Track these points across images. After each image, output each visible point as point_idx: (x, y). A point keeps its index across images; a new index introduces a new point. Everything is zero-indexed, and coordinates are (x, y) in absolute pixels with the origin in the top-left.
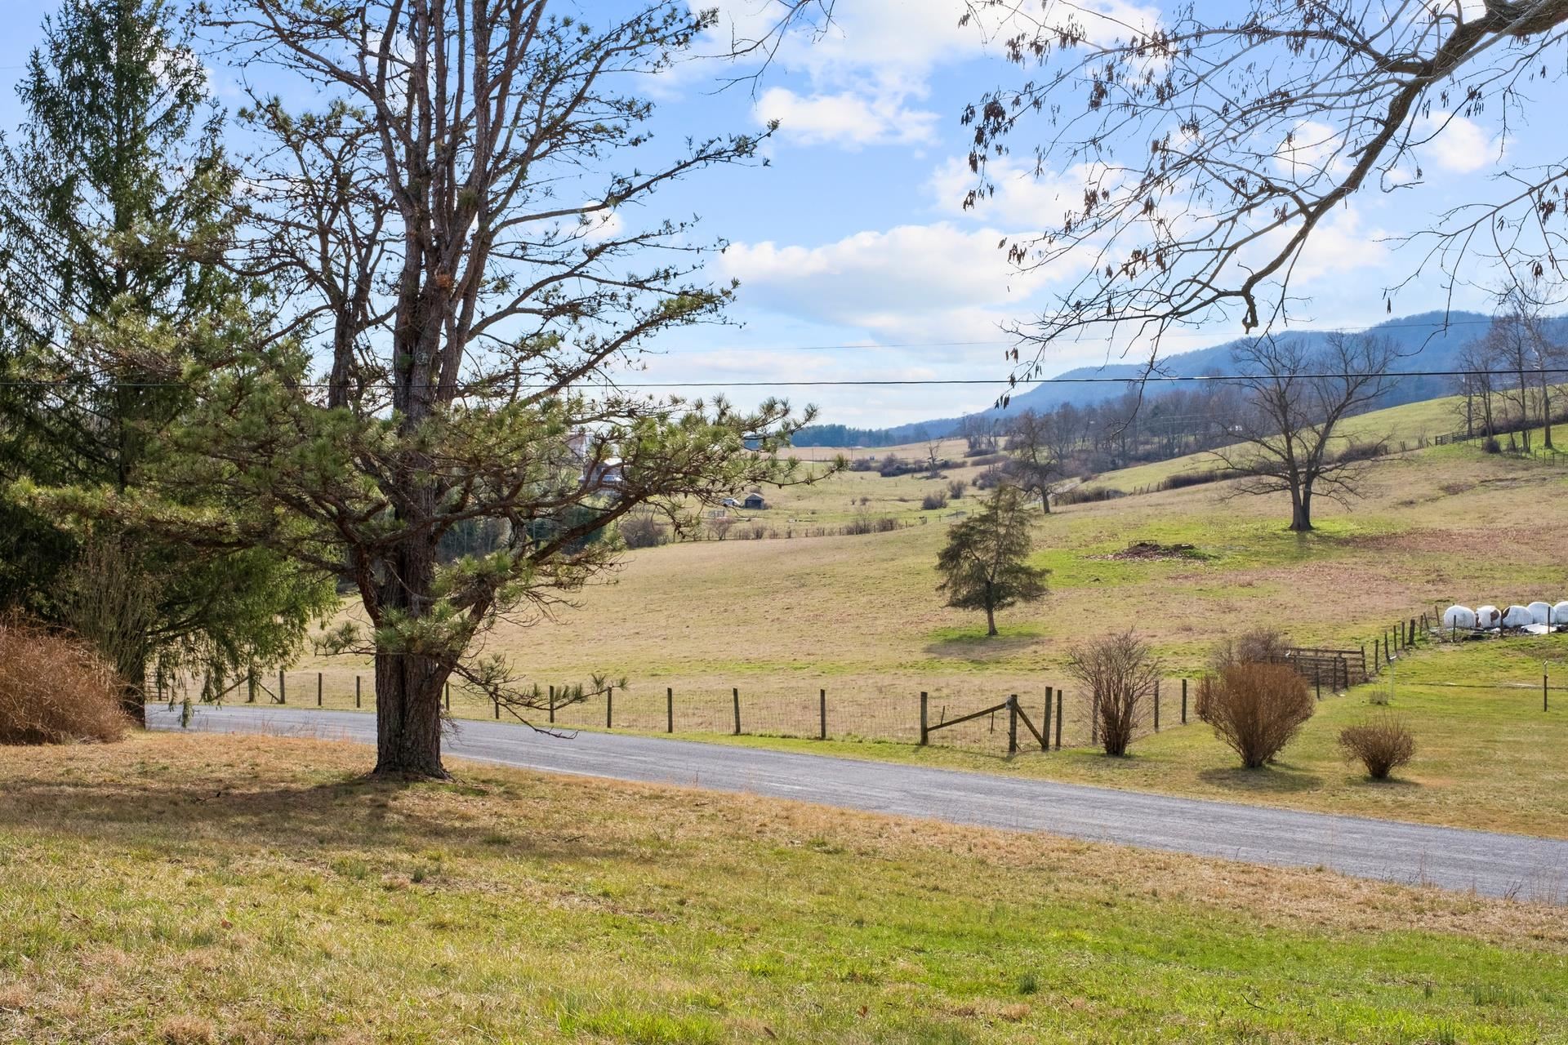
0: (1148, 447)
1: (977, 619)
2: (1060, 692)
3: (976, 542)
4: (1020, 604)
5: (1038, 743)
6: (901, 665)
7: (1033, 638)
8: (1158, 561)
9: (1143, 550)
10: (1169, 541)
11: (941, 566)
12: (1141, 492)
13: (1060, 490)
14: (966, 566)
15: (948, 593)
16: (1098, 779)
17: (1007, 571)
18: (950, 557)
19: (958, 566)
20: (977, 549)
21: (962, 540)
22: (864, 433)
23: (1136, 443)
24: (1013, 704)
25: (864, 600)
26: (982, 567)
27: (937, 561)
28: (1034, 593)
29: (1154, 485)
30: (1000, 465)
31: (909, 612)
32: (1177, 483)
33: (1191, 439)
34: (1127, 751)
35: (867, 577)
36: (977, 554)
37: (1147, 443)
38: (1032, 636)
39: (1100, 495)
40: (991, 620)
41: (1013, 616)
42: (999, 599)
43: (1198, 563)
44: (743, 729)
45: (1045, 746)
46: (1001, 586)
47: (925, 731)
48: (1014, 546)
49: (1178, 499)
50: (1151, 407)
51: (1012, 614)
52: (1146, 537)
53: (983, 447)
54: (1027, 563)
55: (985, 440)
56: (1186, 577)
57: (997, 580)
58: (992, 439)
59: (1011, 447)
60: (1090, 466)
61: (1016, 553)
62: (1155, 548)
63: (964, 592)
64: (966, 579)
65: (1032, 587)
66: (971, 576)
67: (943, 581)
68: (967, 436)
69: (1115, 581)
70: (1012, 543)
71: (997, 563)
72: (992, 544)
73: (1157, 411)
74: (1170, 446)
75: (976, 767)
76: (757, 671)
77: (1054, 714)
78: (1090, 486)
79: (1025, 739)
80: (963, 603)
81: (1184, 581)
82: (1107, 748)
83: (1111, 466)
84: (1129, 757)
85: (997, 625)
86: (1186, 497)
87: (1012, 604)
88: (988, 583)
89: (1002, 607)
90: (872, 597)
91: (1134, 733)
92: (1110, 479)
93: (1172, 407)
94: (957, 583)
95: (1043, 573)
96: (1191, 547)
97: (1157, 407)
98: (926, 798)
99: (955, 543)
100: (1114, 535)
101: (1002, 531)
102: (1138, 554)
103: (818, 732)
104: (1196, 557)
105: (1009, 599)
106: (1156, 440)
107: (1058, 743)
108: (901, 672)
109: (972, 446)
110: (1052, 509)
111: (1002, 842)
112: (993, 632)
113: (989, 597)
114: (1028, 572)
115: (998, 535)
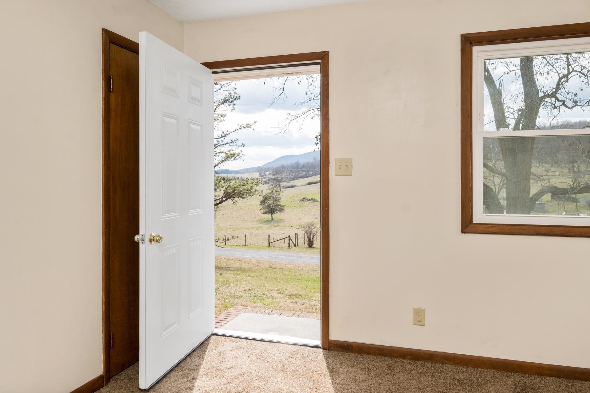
0: (301, 175)
1: (269, 216)
2: (298, 234)
3: (268, 199)
4: (279, 213)
5: (294, 245)
6: (253, 228)
7: (281, 221)
8: (308, 202)
9: (304, 200)
10: (309, 198)
11: (261, 204)
12: (301, 186)
13: (283, 185)
14: (266, 205)
15: (262, 211)
16: (309, 252)
17: (276, 205)
18: (263, 202)
19: (264, 204)
20: (269, 200)
21: (266, 199)
22: (234, 171)
23: (299, 174)
24: (289, 236)
25: (241, 212)
26: (270, 205)
27: (260, 203)
28: (282, 210)
29: (304, 184)
30: (267, 179)
31: (252, 215)
32: (310, 184)
33: (311, 173)
34: (313, 247)
35: (241, 207)
36: (269, 202)
37: (301, 174)
38: (282, 220)
39: (292, 187)
40: (272, 217)
41: (277, 216)
42: (274, 212)
43: (317, 203)
44: (227, 244)
45: (295, 246)
46: (274, 209)
47: (269, 243)
48: (277, 200)
49: (310, 188)
50: (302, 165)
51: (277, 215)
52: (304, 197)
53: (263, 174)
54: (280, 203)
55: (263, 173)
56: (314, 206)
57: (273, 207)
58: (265, 173)
59: (269, 174)
60: (288, 179)
61: (277, 201)
62: (307, 199)
63: (266, 210)
64: (266, 208)
65: (281, 209)
66: (267, 207)
67: (261, 208)
68: (258, 171)
69: (299, 207)
70: (277, 199)
71: (273, 204)
72: (272, 199)
73: (303, 166)
74: (306, 174)
75: (282, 251)
76: (219, 230)
77: (297, 239)
78: (289, 184)
79: (291, 244)
80: (266, 213)
81: (314, 207)
82: (309, 246)
83: (293, 179)
84: (314, 248)
85: (273, 218)
86: (312, 187)
87: (277, 213)
88: (271, 208)
89: (275, 214)
90: (243, 212)
91: (315, 242)
92: (294, 182)
93: (307, 166)
94: (264, 208)
95: (284, 206)
96: (315, 199)
97: (303, 165)
98: (275, 258)
99: (264, 199)
100: (297, 196)
101: (274, 196)
102: (303, 201)
103: (245, 245)
104: (316, 201)
105: (276, 212)
106: (303, 173)
107: (298, 245)
108: (253, 229)
109: (260, 174)
110: (282, 190)
111: (303, 266)
112: (272, 219)
113: (272, 211)
114: (280, 206)
115: (273, 197)
